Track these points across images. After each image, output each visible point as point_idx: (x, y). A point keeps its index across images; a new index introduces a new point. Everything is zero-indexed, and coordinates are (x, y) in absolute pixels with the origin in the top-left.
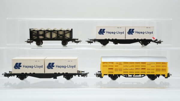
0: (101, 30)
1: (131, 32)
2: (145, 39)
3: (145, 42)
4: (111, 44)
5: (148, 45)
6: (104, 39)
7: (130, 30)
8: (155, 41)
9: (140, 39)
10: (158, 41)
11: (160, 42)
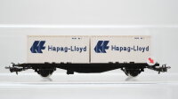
0: (36, 43)
1: (102, 47)
2: (132, 63)
3: (133, 69)
4: (60, 73)
5: (139, 75)
6: (43, 62)
7: (100, 42)
8: (153, 68)
9: (121, 61)
10: (161, 66)
11: (164, 69)
